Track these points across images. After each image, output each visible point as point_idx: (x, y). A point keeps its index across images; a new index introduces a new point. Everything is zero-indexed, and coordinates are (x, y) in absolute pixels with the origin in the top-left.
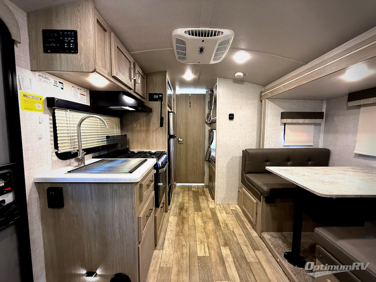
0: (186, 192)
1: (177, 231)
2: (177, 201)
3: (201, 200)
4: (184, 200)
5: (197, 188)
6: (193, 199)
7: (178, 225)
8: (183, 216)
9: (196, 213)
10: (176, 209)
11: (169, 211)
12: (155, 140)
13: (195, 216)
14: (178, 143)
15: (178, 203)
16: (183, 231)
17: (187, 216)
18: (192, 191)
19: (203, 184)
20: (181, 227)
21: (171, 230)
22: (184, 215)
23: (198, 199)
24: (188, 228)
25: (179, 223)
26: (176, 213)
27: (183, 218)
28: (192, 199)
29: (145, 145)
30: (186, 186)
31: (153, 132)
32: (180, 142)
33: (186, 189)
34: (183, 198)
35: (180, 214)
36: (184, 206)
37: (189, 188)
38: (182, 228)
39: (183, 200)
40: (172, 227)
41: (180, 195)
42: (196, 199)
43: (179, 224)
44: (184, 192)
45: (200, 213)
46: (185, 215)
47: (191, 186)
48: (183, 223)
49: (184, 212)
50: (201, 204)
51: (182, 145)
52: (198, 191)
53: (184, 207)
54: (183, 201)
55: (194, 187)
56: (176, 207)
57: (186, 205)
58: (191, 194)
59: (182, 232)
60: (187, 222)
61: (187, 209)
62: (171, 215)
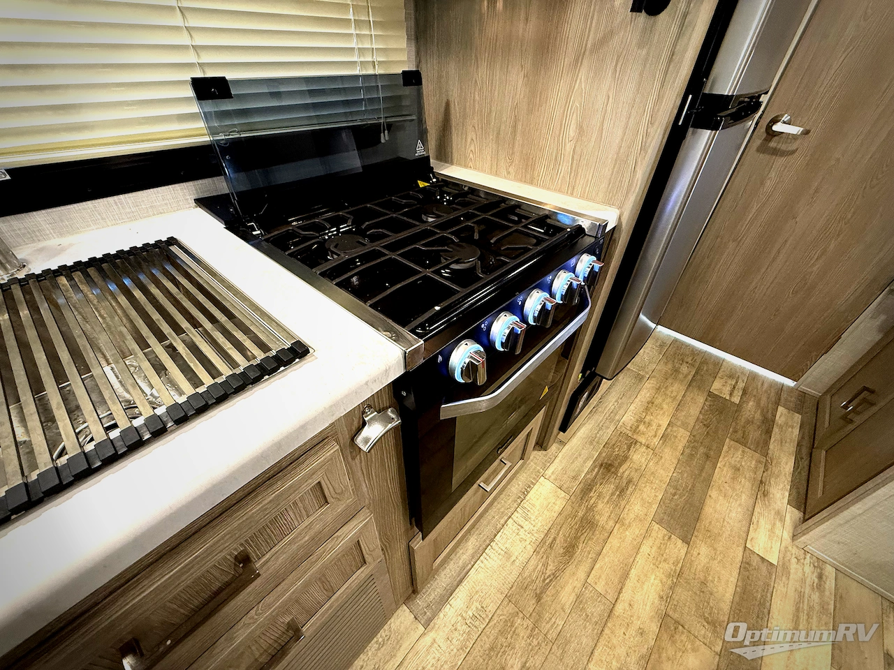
0: (677, 389)
1: (527, 574)
2: (614, 412)
3: (722, 472)
4: (642, 427)
5: (741, 385)
6: (693, 443)
7: (544, 546)
8: (590, 509)
9: (659, 532)
10: (585, 453)
11: (554, 448)
12: (572, 132)
13: (645, 549)
14: (763, 149)
15: (612, 428)
16: (550, 591)
17: (611, 523)
18: (710, 394)
19: (789, 383)
20: (551, 567)
21: (507, 554)
22: (600, 506)
23: (711, 458)
24: (573, 598)
25: (555, 539)
26: (575, 478)
27: (587, 524)
28: (682, 436)
29: (517, 158)
30: (694, 352)
31: (577, 61)
32: (772, 144)
33: (684, 369)
34: (647, 409)
35: (587, 488)
36: (626, 458)
37: (703, 371)
38: (554, 576)
39: (640, 421)
40: (522, 540)
41: (643, 392)
42: (702, 450)
43: (551, 547)
44: (670, 381)
45: (677, 548)
46: (603, 512)
47: (718, 363)
48: (570, 550)
49: (608, 489)
50: (713, 493)
51: (780, 161)
52: (739, 407)
53: (620, 465)
54: (635, 430)
55: (733, 374)
56: (591, 441)
57: (639, 457)
58: (696, 405)
59: (539, 598)
60: (592, 555)
61: (629, 481)
62: (549, 472)
